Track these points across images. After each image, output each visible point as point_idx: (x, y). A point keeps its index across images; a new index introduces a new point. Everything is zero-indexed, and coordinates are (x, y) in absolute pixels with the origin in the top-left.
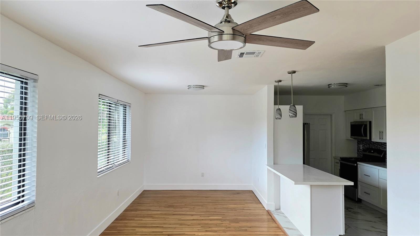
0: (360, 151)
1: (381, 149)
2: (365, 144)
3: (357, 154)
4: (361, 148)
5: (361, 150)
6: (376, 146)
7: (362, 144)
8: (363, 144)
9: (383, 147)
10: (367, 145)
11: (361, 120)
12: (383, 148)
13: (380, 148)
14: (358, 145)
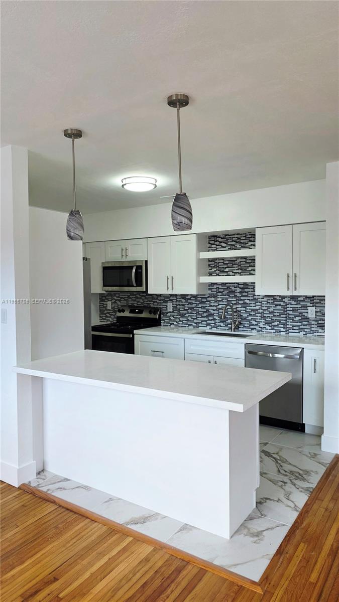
0: (105, 312)
1: (152, 306)
2: (116, 300)
3: (99, 318)
4: (109, 307)
5: (109, 310)
6: (141, 301)
7: (111, 301)
8: (113, 301)
9: (154, 302)
10: (122, 302)
11: (124, 259)
12: (155, 304)
13: (150, 305)
14: (101, 302)
